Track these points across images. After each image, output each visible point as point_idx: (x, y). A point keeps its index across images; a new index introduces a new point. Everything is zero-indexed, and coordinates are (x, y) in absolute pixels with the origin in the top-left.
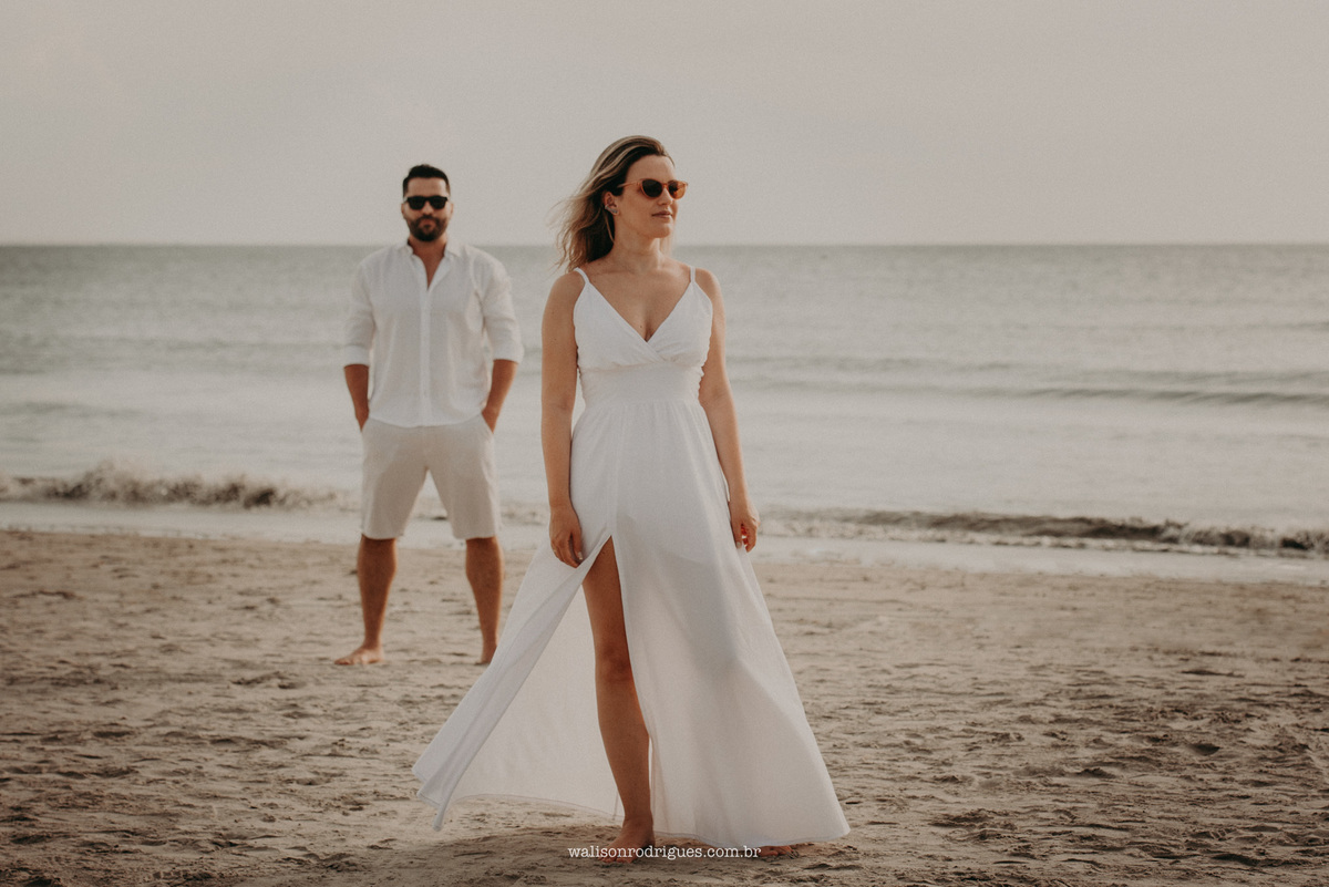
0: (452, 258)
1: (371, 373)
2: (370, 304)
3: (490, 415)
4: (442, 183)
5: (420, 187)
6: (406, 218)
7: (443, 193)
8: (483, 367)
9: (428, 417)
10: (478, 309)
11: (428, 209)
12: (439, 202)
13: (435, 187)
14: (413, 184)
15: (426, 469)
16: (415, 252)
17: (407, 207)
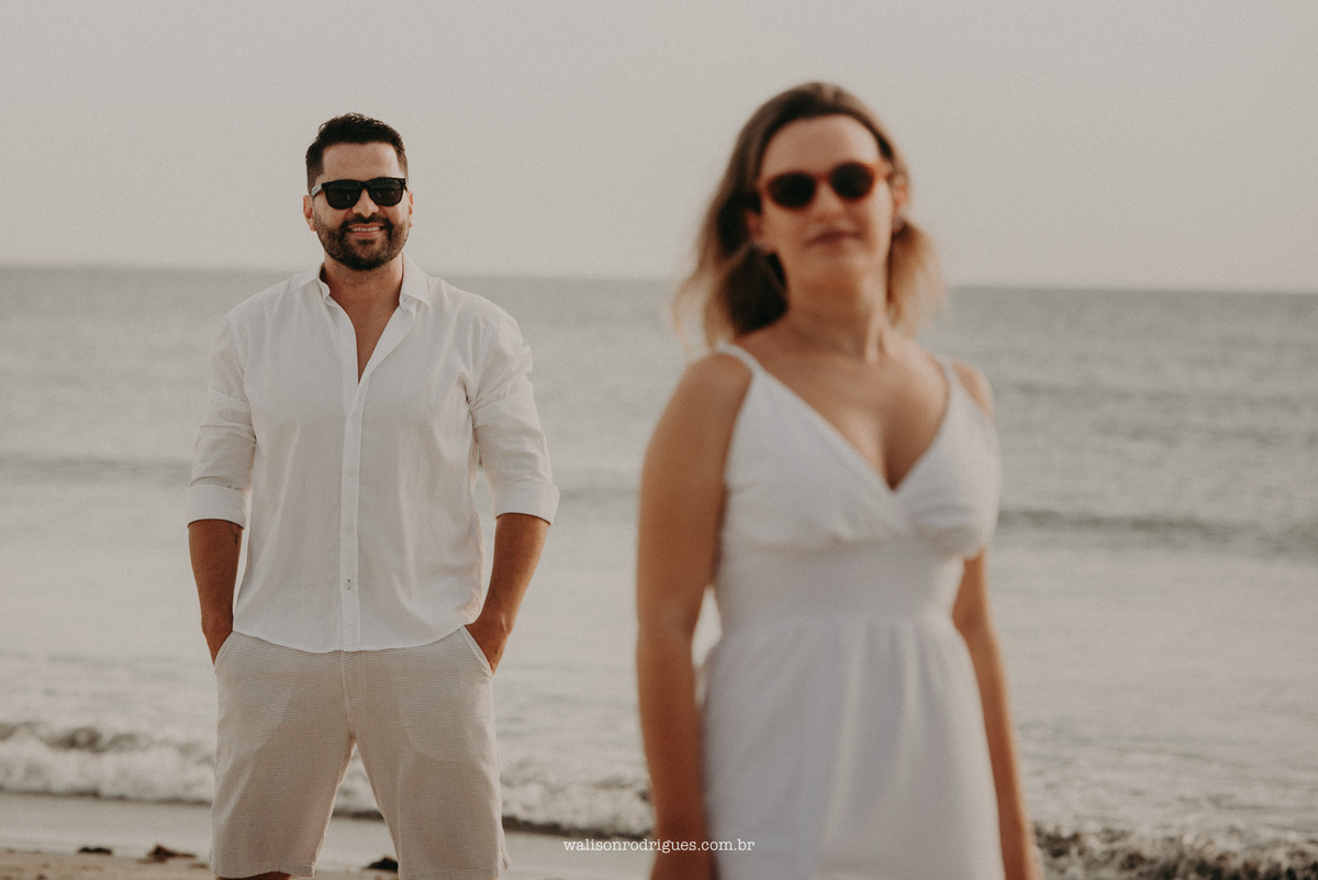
0: (413, 309)
1: (245, 535)
2: (244, 399)
3: (489, 632)
4: (388, 151)
5: (343, 162)
6: (318, 227)
7: (394, 172)
8: (472, 530)
9: (352, 632)
10: (464, 410)
11: (367, 206)
12: (388, 191)
13: (377, 161)
14: (331, 156)
15: (352, 738)
16: (334, 295)
17: (321, 202)
